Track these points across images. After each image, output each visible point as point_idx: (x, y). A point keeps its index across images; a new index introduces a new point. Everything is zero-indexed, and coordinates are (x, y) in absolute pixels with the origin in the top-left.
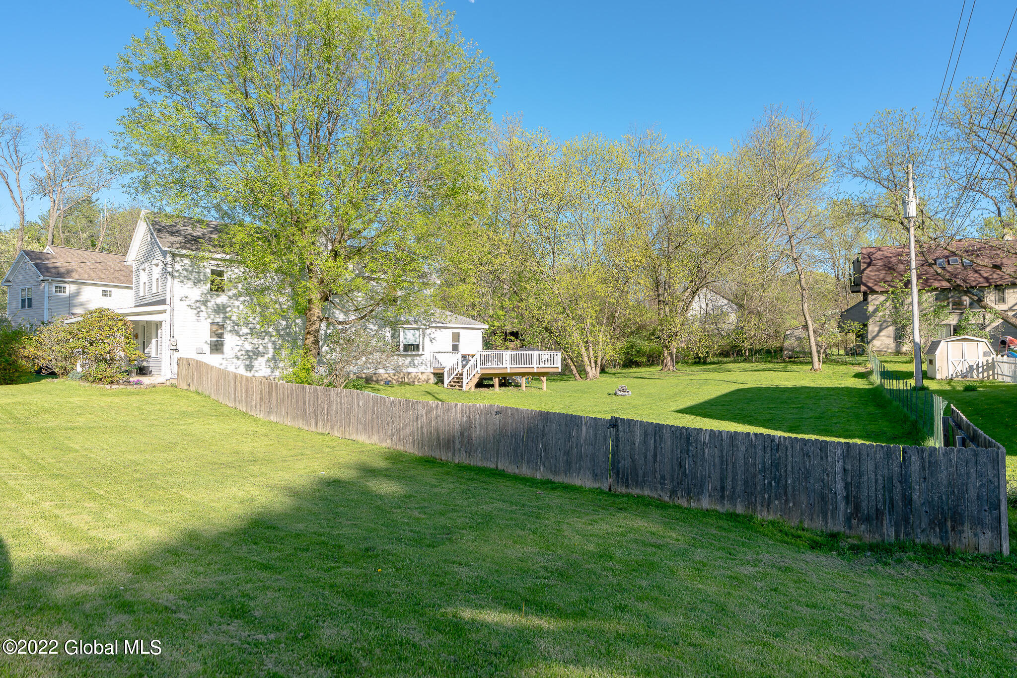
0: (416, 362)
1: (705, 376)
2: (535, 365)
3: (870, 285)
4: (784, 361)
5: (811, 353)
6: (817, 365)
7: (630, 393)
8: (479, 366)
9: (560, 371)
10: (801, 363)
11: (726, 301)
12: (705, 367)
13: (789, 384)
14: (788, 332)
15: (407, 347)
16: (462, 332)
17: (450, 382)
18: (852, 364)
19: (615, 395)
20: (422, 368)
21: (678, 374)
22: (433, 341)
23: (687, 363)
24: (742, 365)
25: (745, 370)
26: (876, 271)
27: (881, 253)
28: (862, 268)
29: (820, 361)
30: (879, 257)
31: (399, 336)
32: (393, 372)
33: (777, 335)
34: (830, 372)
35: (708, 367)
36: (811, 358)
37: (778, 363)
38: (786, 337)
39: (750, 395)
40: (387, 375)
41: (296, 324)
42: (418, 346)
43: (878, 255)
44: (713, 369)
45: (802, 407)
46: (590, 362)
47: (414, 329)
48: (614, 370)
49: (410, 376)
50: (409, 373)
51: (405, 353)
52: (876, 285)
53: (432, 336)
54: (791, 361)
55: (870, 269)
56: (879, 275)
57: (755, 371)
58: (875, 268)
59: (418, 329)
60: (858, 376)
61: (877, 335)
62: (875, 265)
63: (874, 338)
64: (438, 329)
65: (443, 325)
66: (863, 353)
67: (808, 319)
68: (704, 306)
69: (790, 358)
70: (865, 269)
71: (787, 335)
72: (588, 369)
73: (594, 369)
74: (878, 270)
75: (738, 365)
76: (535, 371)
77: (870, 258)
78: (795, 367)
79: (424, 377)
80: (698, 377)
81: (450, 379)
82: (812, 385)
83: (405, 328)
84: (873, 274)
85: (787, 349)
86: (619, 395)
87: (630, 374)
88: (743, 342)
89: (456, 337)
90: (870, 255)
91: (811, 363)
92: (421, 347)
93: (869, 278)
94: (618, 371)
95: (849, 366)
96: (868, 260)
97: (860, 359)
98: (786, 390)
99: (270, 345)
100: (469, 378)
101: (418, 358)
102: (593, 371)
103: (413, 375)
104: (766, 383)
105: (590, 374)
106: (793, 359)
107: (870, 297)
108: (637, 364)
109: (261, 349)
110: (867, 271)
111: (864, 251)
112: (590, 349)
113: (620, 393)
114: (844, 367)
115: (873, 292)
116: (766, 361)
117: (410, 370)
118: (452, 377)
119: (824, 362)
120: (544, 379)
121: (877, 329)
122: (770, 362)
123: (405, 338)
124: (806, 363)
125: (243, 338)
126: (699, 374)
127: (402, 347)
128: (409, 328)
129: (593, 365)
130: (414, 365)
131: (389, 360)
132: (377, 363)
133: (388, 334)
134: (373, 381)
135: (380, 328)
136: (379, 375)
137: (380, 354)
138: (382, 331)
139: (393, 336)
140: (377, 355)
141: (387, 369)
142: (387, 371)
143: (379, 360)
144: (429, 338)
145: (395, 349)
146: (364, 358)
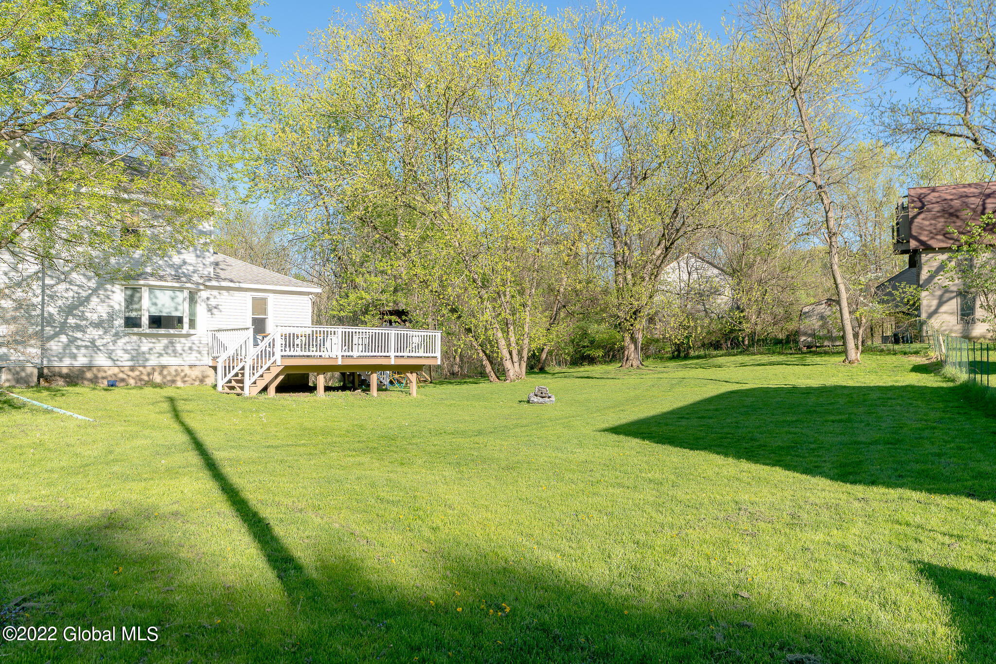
0: (179, 347)
1: (681, 373)
2: (392, 354)
3: (923, 238)
4: (799, 351)
5: (843, 337)
6: (853, 354)
7: (553, 399)
8: (278, 354)
9: (439, 363)
10: (826, 353)
11: (716, 271)
12: (687, 362)
13: (815, 383)
14: (806, 309)
15: (157, 321)
16: (271, 297)
17: (230, 381)
18: (905, 353)
19: (528, 402)
20: (191, 358)
21: (644, 372)
22: (215, 311)
23: (661, 358)
24: (740, 359)
25: (743, 365)
26: (931, 219)
27: (936, 194)
28: (911, 215)
29: (858, 349)
30: (934, 200)
31: (140, 298)
32: (130, 363)
33: (788, 318)
34: (874, 365)
35: (691, 362)
36: (844, 344)
37: (791, 354)
38: (802, 315)
39: (752, 399)
40: (116, 370)
42: (180, 320)
43: (932, 197)
44: (696, 364)
45: (849, 421)
46: (511, 353)
47: (173, 289)
48: (557, 369)
49: (165, 372)
50: (163, 367)
51: (155, 331)
52: (932, 238)
53: (213, 302)
54: (811, 352)
55: (922, 216)
56: (935, 225)
57: (759, 365)
58: (929, 215)
59: (181, 289)
60: (917, 369)
61: (936, 312)
62: (929, 211)
63: (930, 316)
64: (224, 292)
65: (232, 285)
66: (918, 337)
67: (839, 280)
68: (685, 276)
69: (808, 347)
70: (915, 217)
71: (805, 313)
72: (508, 364)
73: (516, 365)
74: (935, 218)
75: (733, 358)
76: (393, 362)
77: (921, 201)
78: (817, 359)
79: (195, 373)
80: (672, 375)
81: (229, 377)
82: (851, 383)
83: (151, 288)
84: (927, 223)
85: (805, 334)
86: (533, 402)
87: (573, 374)
88: (740, 323)
89: (260, 306)
90: (920, 198)
91: (845, 352)
92: (186, 320)
93: (921, 228)
94: (564, 370)
95: (899, 357)
96: (919, 204)
97: (916, 346)
98: (808, 392)
100: (257, 375)
101: (183, 340)
102: (515, 369)
103: (172, 370)
104: (776, 382)
105: (511, 373)
106: (814, 349)
107: (924, 258)
108: (592, 361)
110: (918, 220)
111: (912, 193)
112: (511, 334)
113: (535, 399)
114: (894, 357)
115: (929, 249)
116: (774, 353)
117: (165, 360)
118: (233, 373)
119: (862, 352)
120: (413, 377)
121: (935, 303)
122: (780, 353)
123: (155, 304)
124: (834, 353)
126: (675, 371)
127: (145, 321)
128: (161, 288)
129: (515, 358)
130: (174, 351)
131: (121, 342)
132: (93, 346)
133: (118, 296)
134: (86, 379)
135: (100, 286)
136: (99, 369)
137: (101, 332)
138: (106, 290)
139: (130, 301)
140: (94, 333)
141: (115, 358)
142: (116, 362)
143: (98, 343)
144: (204, 305)
145: (132, 323)
146: (64, 338)
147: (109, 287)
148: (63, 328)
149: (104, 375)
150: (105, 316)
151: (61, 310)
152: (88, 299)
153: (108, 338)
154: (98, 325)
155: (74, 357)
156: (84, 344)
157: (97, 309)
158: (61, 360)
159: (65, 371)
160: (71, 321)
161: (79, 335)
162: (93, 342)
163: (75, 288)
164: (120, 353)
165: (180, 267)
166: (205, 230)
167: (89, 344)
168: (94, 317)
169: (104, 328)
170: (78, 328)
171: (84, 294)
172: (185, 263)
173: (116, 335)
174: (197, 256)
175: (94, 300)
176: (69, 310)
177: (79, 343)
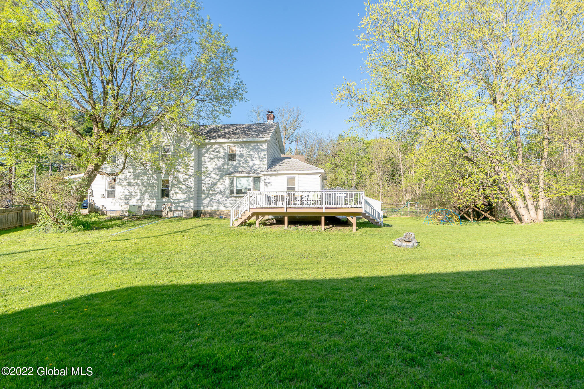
8: (248, 206)
15: (240, 191)
22: (268, 185)
31: (233, 182)
41: (153, 178)
47: (247, 177)
51: (238, 195)
53: (267, 181)
59: (250, 177)
64: (272, 176)
65: (274, 172)
83: (237, 177)
89: (291, 180)
99: (138, 191)
109: (133, 194)
125: (124, 188)
127: (235, 191)
128: (241, 177)
131: (228, 200)
132: (219, 202)
133: (227, 181)
134: (217, 215)
135: (221, 178)
136: (221, 211)
137: (221, 196)
138: (223, 179)
139: (231, 183)
140: (219, 197)
141: (227, 207)
142: (227, 208)
143: (220, 200)
144: (263, 182)
145: (232, 192)
146: (208, 199)
147: (224, 178)
148: (208, 195)
149: (223, 213)
150: (222, 190)
151: (207, 188)
152: (216, 183)
153: (224, 199)
154: (220, 193)
155: (212, 206)
156: (215, 201)
157: (220, 187)
158: (207, 207)
159: (209, 211)
160: (211, 192)
161: (213, 197)
162: (218, 200)
163: (212, 179)
164: (228, 204)
165: (253, 166)
166: (264, 148)
167: (217, 201)
168: (218, 190)
169: (222, 195)
170: (214, 195)
171: (215, 181)
172: (254, 164)
173: (227, 197)
174: (261, 161)
175: (219, 183)
176: (210, 188)
177: (213, 201)
